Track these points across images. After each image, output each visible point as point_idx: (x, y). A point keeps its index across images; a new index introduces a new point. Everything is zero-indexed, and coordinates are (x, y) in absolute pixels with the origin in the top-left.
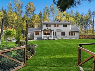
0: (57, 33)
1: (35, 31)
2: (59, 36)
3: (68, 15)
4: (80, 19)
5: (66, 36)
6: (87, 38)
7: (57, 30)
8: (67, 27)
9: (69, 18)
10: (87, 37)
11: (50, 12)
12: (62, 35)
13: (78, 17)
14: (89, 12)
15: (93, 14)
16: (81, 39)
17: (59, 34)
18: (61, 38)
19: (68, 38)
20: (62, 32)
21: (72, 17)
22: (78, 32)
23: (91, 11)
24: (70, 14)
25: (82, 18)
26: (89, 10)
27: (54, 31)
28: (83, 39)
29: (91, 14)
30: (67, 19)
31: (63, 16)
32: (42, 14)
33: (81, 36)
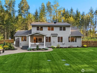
0: (52, 38)
1: (20, 36)
2: (55, 42)
3: (68, 14)
4: (80, 19)
5: (63, 43)
6: (92, 46)
7: (52, 34)
8: (65, 30)
9: (68, 18)
10: (93, 44)
11: (47, 11)
12: (59, 41)
13: (78, 16)
14: (91, 11)
15: (95, 13)
16: (85, 47)
17: (54, 40)
18: (57, 46)
19: (67, 45)
20: (59, 38)
21: (72, 17)
22: (80, 37)
23: (93, 10)
24: (70, 13)
25: (83, 18)
26: (90, 9)
27: (48, 36)
28: (87, 47)
29: (93, 13)
30: (67, 19)
31: (61, 16)
32: (38, 14)
33: (85, 43)
